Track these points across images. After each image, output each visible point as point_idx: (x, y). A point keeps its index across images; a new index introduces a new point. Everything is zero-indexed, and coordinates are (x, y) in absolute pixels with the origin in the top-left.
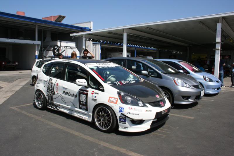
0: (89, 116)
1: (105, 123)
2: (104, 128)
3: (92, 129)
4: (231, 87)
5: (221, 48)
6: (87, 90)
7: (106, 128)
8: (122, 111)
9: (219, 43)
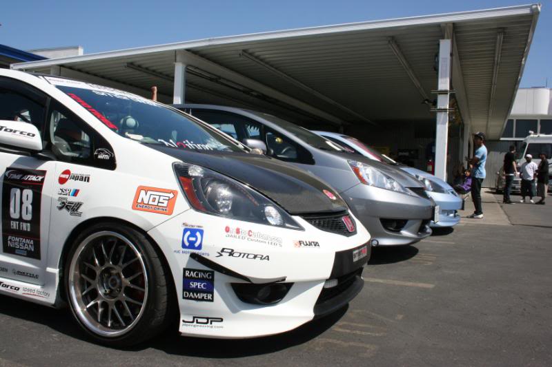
0: (45, 280)
1: (119, 304)
2: (113, 328)
3: (56, 335)
4: (472, 217)
5: (449, 107)
6: (42, 167)
7: (121, 327)
8: (197, 245)
9: (444, 92)
